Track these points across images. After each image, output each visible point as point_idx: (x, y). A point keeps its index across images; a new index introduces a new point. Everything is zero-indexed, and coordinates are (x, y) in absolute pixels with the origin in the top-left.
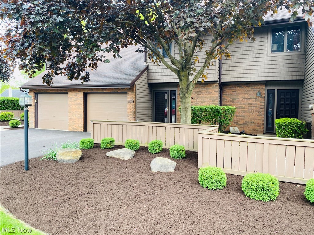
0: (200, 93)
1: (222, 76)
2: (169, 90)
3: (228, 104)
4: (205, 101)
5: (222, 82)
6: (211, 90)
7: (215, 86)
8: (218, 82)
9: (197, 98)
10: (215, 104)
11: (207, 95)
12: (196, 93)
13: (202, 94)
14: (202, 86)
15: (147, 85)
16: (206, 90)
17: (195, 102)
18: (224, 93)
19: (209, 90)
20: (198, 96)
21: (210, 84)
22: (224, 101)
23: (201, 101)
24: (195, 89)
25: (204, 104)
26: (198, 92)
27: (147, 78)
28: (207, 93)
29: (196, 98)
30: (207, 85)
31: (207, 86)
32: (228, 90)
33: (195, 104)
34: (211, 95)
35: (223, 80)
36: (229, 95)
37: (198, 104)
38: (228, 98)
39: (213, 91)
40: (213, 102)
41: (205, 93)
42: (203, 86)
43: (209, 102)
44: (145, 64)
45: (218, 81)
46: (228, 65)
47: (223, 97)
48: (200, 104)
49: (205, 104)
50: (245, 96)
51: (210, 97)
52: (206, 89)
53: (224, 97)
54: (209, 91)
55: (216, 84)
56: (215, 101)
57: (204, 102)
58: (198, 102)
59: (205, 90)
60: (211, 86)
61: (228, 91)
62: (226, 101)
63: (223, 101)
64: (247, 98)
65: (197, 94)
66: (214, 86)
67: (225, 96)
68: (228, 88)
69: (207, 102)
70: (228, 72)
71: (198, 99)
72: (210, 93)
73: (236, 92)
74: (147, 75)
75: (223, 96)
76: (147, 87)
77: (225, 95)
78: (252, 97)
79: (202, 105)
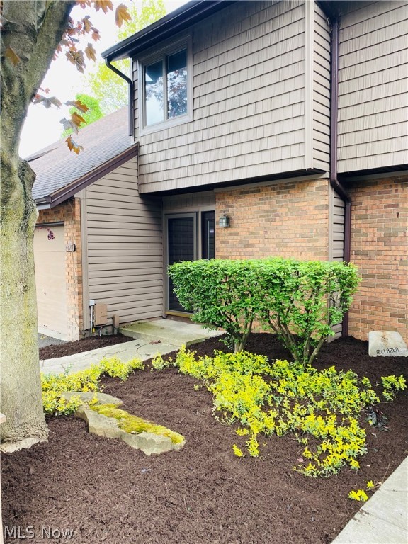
0: (272, 215)
1: (341, 154)
2: (197, 213)
3: (371, 248)
4: (286, 241)
5: (339, 175)
6: (303, 204)
7: (318, 189)
8: (327, 175)
9: (266, 232)
10: (317, 253)
11: (292, 222)
12: (262, 216)
13: (277, 218)
14: (278, 193)
15: (138, 200)
16: (290, 205)
17: (262, 246)
18: (356, 213)
19: (299, 204)
20: (268, 225)
21: (301, 182)
22: (358, 239)
23: (277, 241)
24: (259, 204)
25: (285, 249)
26: (267, 211)
27: (135, 180)
28: (292, 214)
29: (262, 233)
30: (294, 187)
31: (292, 191)
32: (371, 203)
33: (261, 250)
34: (305, 222)
35: (343, 168)
36: (373, 217)
37: (268, 250)
38: (371, 230)
39: (312, 208)
40: (311, 245)
41: (286, 214)
42: (283, 193)
43: (298, 245)
44: (132, 142)
45: (325, 172)
46: (359, 111)
47: (353, 227)
48: (272, 250)
49: (288, 250)
51: (302, 227)
52: (291, 201)
53: (356, 224)
54: (300, 208)
55: (318, 184)
56: (316, 241)
57: (286, 245)
58: (268, 246)
59: (287, 205)
61: (369, 204)
62: (364, 239)
63: (352, 239)
65: (266, 221)
66: (314, 189)
67: (359, 221)
68: (370, 194)
69: (293, 245)
70: (359, 137)
71: (267, 236)
72: (302, 214)
73: (397, 206)
74: (136, 173)
75: (353, 222)
76: (141, 207)
77: (359, 217)
79: (278, 253)
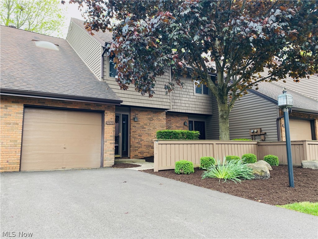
0: (151, 119)
4: (156, 127)
6: (160, 117)
7: (163, 114)
9: (150, 124)
11: (157, 122)
13: (153, 120)
14: (153, 113)
16: (157, 117)
17: (148, 128)
20: (150, 122)
23: (153, 127)
25: (155, 130)
26: (150, 118)
29: (148, 124)
30: (157, 112)
31: (157, 113)
37: (151, 130)
39: (162, 119)
40: (162, 129)
41: (156, 119)
50: (177, 124)
51: (160, 123)
54: (159, 118)
57: (156, 128)
58: (150, 128)
60: (160, 114)
64: (178, 127)
65: (150, 121)
73: (171, 121)
78: (181, 126)
